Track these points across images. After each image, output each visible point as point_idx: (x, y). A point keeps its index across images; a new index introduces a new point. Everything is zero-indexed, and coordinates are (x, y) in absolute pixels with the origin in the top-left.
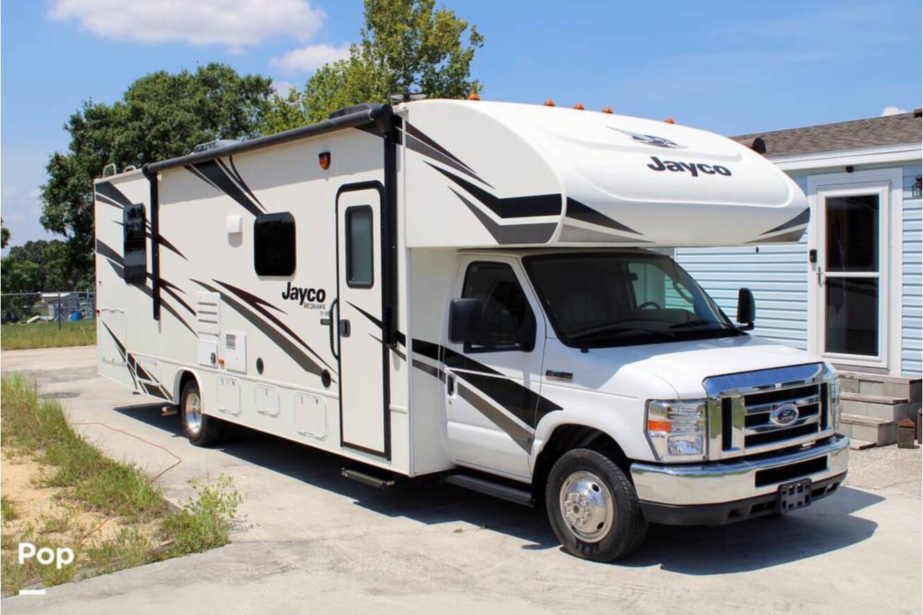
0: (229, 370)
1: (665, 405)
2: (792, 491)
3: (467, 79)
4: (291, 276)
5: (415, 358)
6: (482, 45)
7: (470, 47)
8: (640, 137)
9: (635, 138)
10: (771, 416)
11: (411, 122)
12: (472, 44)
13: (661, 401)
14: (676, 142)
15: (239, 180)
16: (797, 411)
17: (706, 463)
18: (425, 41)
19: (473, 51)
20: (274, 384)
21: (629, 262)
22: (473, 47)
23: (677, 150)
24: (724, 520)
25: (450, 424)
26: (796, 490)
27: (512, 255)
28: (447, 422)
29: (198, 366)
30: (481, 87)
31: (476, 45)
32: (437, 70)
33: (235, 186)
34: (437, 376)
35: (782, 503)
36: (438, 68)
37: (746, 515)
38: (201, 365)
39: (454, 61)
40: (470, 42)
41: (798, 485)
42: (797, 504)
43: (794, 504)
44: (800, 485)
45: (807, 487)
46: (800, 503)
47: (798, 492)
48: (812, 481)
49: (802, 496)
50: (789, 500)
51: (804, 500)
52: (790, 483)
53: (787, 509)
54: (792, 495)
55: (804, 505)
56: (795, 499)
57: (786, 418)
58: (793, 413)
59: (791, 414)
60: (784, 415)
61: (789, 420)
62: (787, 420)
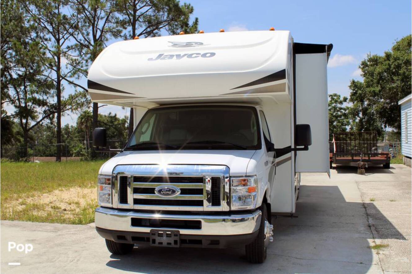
2: (161, 235)
16: (178, 190)
26: (165, 235)
35: (151, 240)
37: (131, 241)
41: (168, 233)
42: (166, 243)
43: (163, 243)
44: (170, 233)
45: (176, 235)
46: (169, 244)
47: (167, 237)
48: (181, 233)
49: (171, 240)
50: (158, 240)
51: (172, 242)
52: (161, 230)
53: (156, 245)
54: (162, 238)
55: (173, 245)
56: (165, 240)
57: (165, 193)
58: (171, 191)
59: (169, 191)
60: (163, 190)
61: (168, 194)
62: (166, 194)
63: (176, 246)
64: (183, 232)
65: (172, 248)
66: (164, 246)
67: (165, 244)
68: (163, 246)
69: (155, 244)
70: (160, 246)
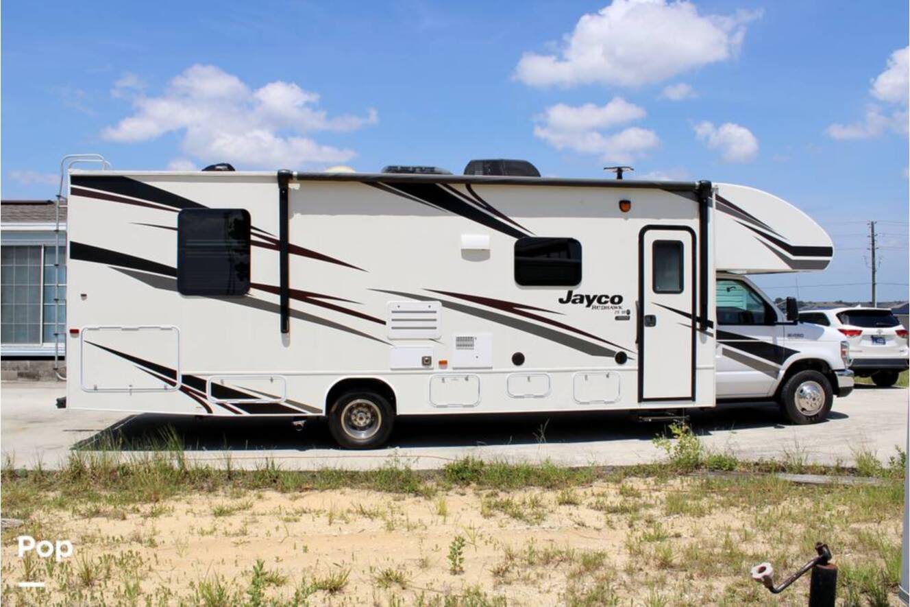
0: (454, 369)
4: (576, 287)
11: (721, 194)
15: (484, 206)
20: (544, 371)
29: (390, 371)
33: (478, 211)
38: (392, 369)
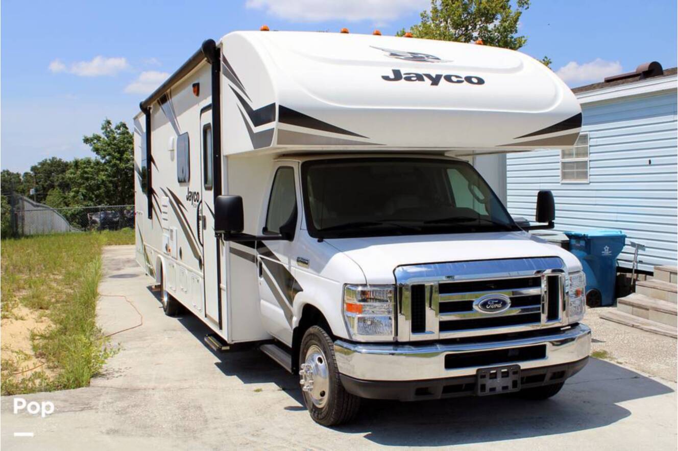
0: (172, 257)
1: (360, 289)
2: (494, 376)
3: (515, 36)
4: (189, 183)
5: (231, 246)
6: (528, 8)
7: (518, 10)
8: (398, 54)
9: (392, 54)
10: (474, 304)
11: (224, 53)
12: (520, 6)
13: (357, 285)
14: (439, 58)
15: (173, 109)
16: (509, 301)
17: (396, 344)
18: (479, 5)
19: (521, 13)
20: (185, 267)
21: (447, 168)
22: (520, 9)
23: (440, 64)
24: (412, 397)
25: (262, 302)
26: (499, 375)
27: (294, 160)
28: (260, 301)
29: (163, 254)
30: (525, 41)
31: (523, 7)
32: (490, 29)
33: (172, 114)
34: (254, 262)
35: (479, 387)
36: (491, 27)
37: (439, 395)
39: (503, 21)
40: (517, 5)
41: (503, 370)
42: (501, 388)
43: (497, 389)
44: (506, 370)
45: (515, 373)
46: (505, 388)
47: (503, 377)
48: (522, 368)
49: (508, 382)
50: (489, 383)
51: (510, 385)
52: (493, 367)
53: (487, 392)
54: (495, 380)
55: (511, 389)
56: (499, 383)
57: (492, 307)
58: (501, 303)
59: (498, 303)
60: (489, 303)
61: (497, 309)
62: (494, 308)
63: (516, 390)
64: (525, 365)
65: (511, 393)
66: (499, 393)
67: (499, 390)
68: (497, 393)
69: (484, 393)
70: (492, 393)
